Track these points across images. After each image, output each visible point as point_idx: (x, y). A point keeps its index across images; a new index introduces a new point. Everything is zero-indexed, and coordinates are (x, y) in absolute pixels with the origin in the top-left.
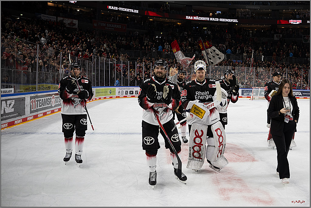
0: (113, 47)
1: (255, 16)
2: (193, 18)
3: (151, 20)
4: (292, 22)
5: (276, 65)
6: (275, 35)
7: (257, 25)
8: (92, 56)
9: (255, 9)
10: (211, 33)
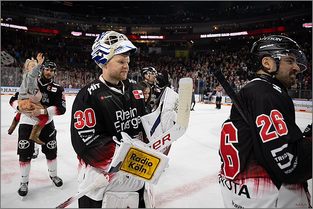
1: (43, 26)
6: (60, 43)
7: (44, 34)
9: (43, 20)
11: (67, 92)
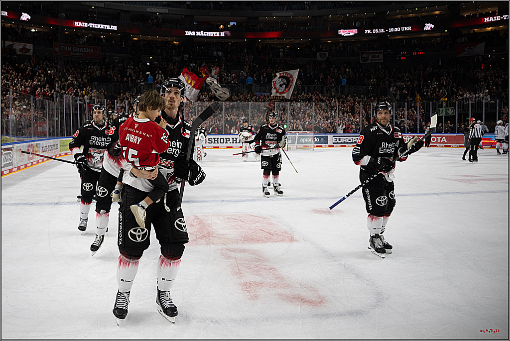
0: (82, 80)
1: (288, 27)
2: (196, 34)
3: (135, 39)
4: (343, 33)
5: (320, 98)
6: (318, 54)
7: (291, 40)
8: (53, 94)
9: (287, 17)
10: (222, 55)
11: (338, 140)
